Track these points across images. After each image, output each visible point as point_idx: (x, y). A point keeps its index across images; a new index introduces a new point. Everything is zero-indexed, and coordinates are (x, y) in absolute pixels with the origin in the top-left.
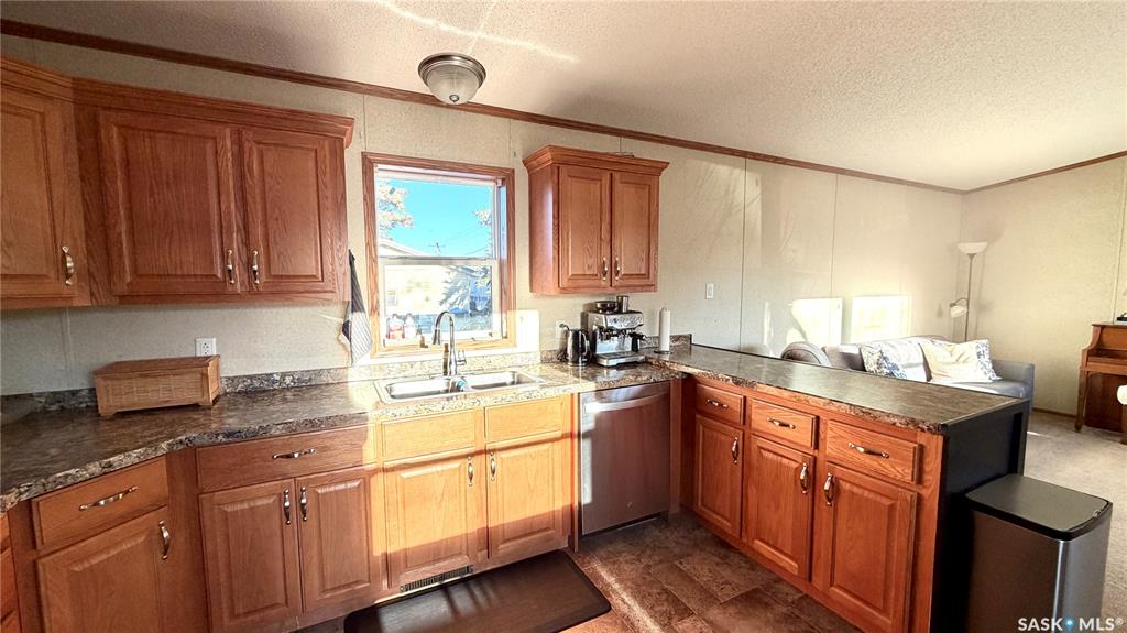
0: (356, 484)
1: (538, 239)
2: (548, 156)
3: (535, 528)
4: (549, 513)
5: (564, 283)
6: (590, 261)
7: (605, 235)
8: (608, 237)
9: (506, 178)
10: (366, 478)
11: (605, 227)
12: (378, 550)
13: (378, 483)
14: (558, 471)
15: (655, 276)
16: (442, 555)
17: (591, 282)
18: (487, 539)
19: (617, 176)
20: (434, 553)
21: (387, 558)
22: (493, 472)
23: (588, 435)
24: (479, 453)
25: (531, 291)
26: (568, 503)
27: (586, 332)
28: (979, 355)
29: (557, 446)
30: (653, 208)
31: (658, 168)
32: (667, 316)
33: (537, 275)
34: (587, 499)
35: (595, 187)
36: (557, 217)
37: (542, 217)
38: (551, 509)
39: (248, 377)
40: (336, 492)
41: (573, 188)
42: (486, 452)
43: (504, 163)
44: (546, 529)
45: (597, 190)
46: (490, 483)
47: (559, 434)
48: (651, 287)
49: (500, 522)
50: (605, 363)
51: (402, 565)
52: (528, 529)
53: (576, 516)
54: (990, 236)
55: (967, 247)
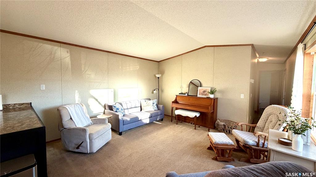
28: (153, 104)
54: (162, 73)
55: (158, 76)
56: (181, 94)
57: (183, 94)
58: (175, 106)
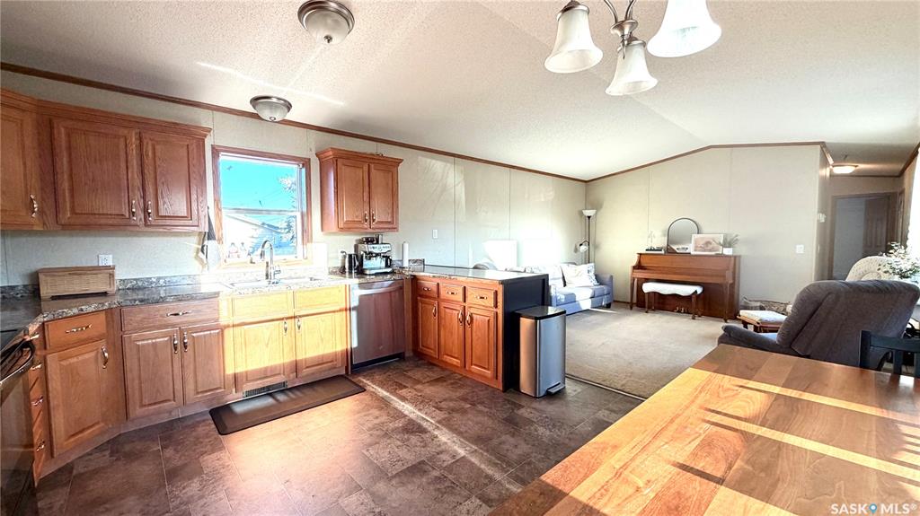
0: (217, 331)
1: (326, 199)
2: (331, 153)
3: (325, 361)
4: (333, 353)
5: (341, 225)
6: (357, 214)
7: (366, 198)
8: (368, 200)
9: (306, 163)
10: (222, 329)
11: (366, 194)
12: (230, 371)
13: (228, 333)
14: (338, 329)
15: (397, 223)
16: (269, 374)
17: (358, 226)
18: (296, 367)
19: (372, 166)
20: (265, 373)
21: (235, 376)
22: (299, 327)
23: (354, 308)
24: (291, 318)
25: (322, 230)
26: (345, 348)
27: (357, 256)
28: (589, 272)
29: (337, 314)
30: (395, 185)
31: (398, 162)
32: (406, 246)
33: (325, 222)
34: (355, 344)
35: (359, 172)
36: (336, 187)
37: (328, 187)
38: (334, 350)
39: (135, 279)
40: (205, 336)
41: (346, 171)
42: (295, 317)
43: (304, 155)
44: (332, 361)
45: (361, 173)
46: (298, 335)
47: (338, 308)
48: (394, 229)
49: (304, 357)
50: (368, 272)
51: (244, 380)
52: (320, 362)
53: (349, 354)
54: (597, 206)
55: (588, 213)
56: (651, 250)
57: (654, 250)
58: (640, 274)
